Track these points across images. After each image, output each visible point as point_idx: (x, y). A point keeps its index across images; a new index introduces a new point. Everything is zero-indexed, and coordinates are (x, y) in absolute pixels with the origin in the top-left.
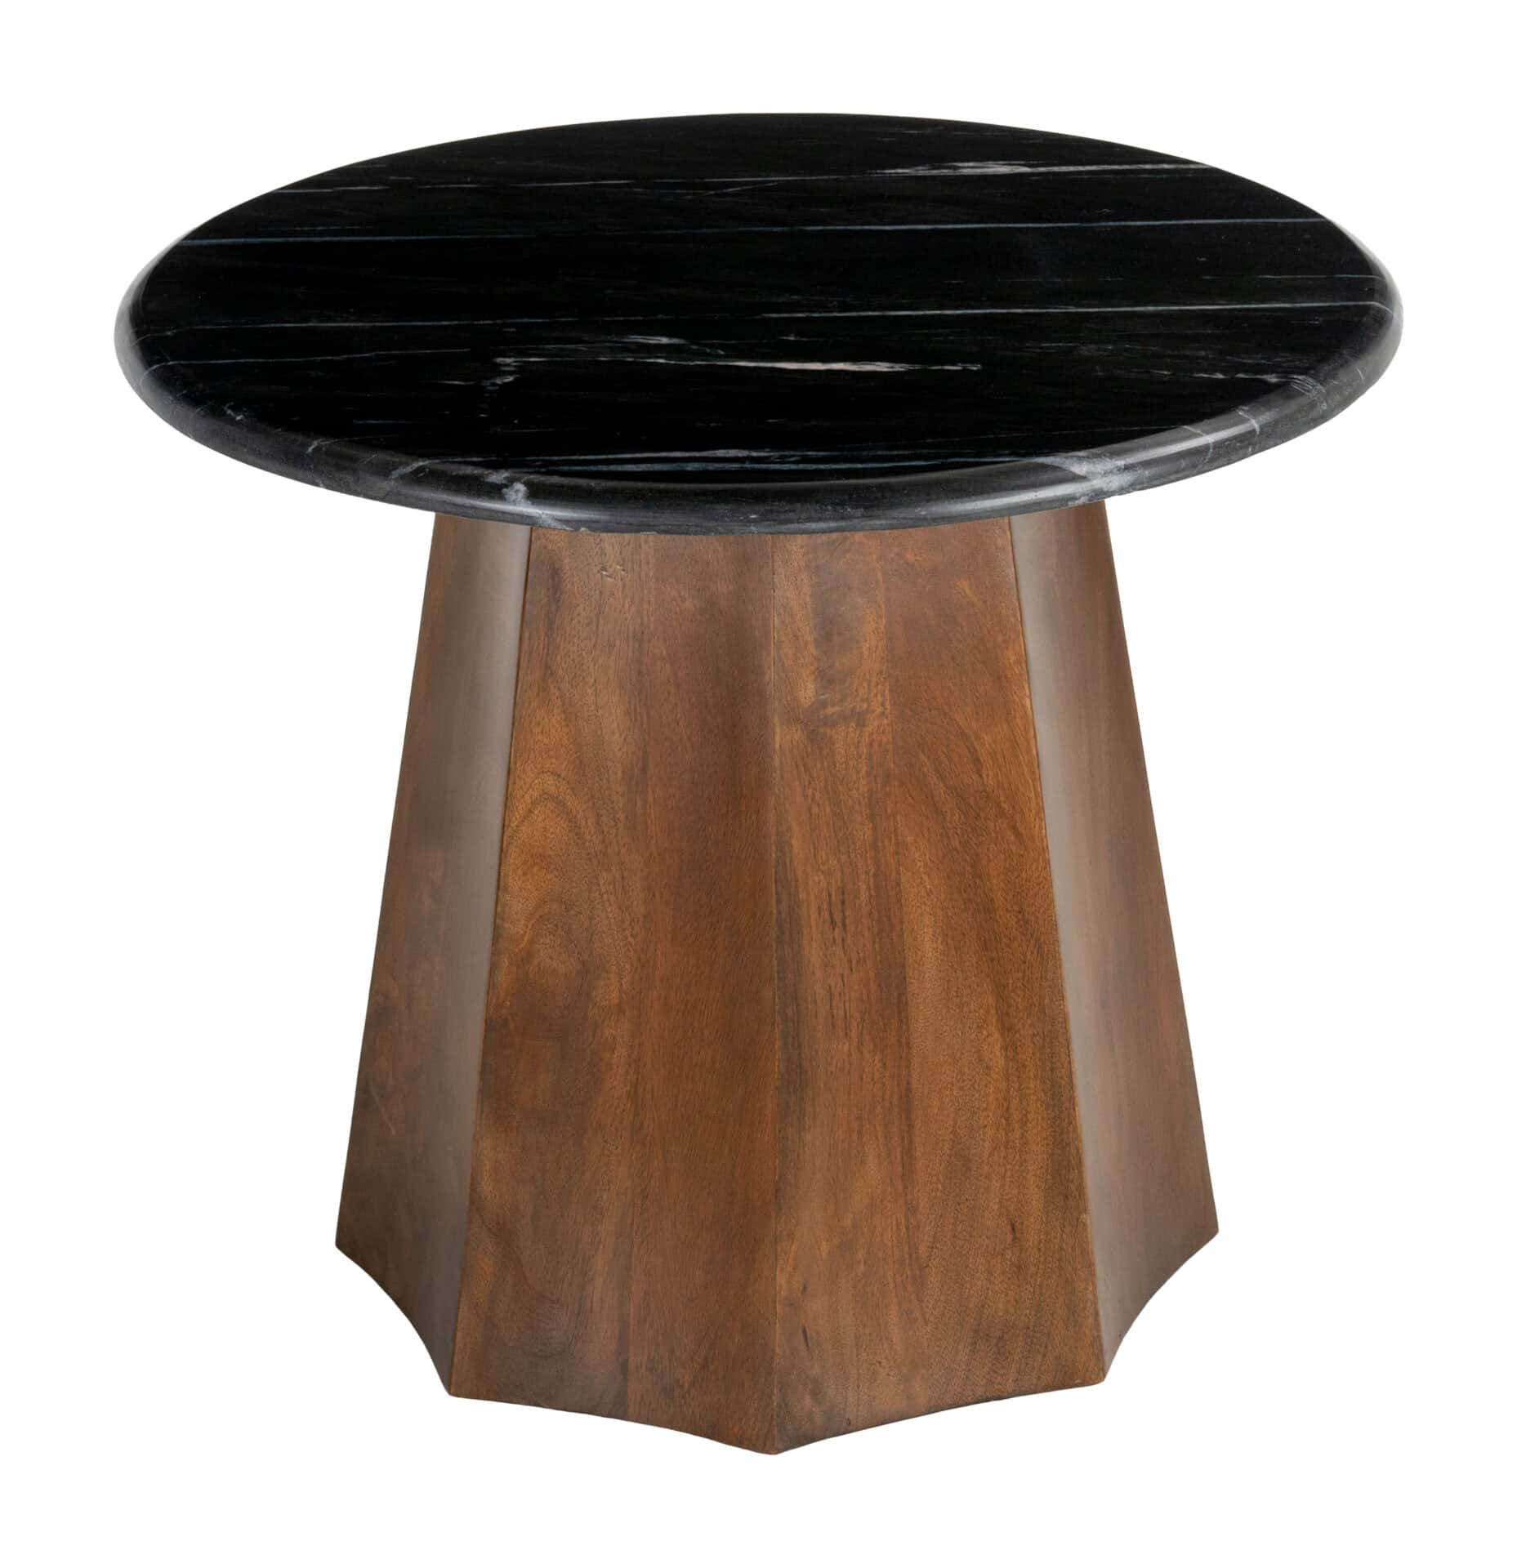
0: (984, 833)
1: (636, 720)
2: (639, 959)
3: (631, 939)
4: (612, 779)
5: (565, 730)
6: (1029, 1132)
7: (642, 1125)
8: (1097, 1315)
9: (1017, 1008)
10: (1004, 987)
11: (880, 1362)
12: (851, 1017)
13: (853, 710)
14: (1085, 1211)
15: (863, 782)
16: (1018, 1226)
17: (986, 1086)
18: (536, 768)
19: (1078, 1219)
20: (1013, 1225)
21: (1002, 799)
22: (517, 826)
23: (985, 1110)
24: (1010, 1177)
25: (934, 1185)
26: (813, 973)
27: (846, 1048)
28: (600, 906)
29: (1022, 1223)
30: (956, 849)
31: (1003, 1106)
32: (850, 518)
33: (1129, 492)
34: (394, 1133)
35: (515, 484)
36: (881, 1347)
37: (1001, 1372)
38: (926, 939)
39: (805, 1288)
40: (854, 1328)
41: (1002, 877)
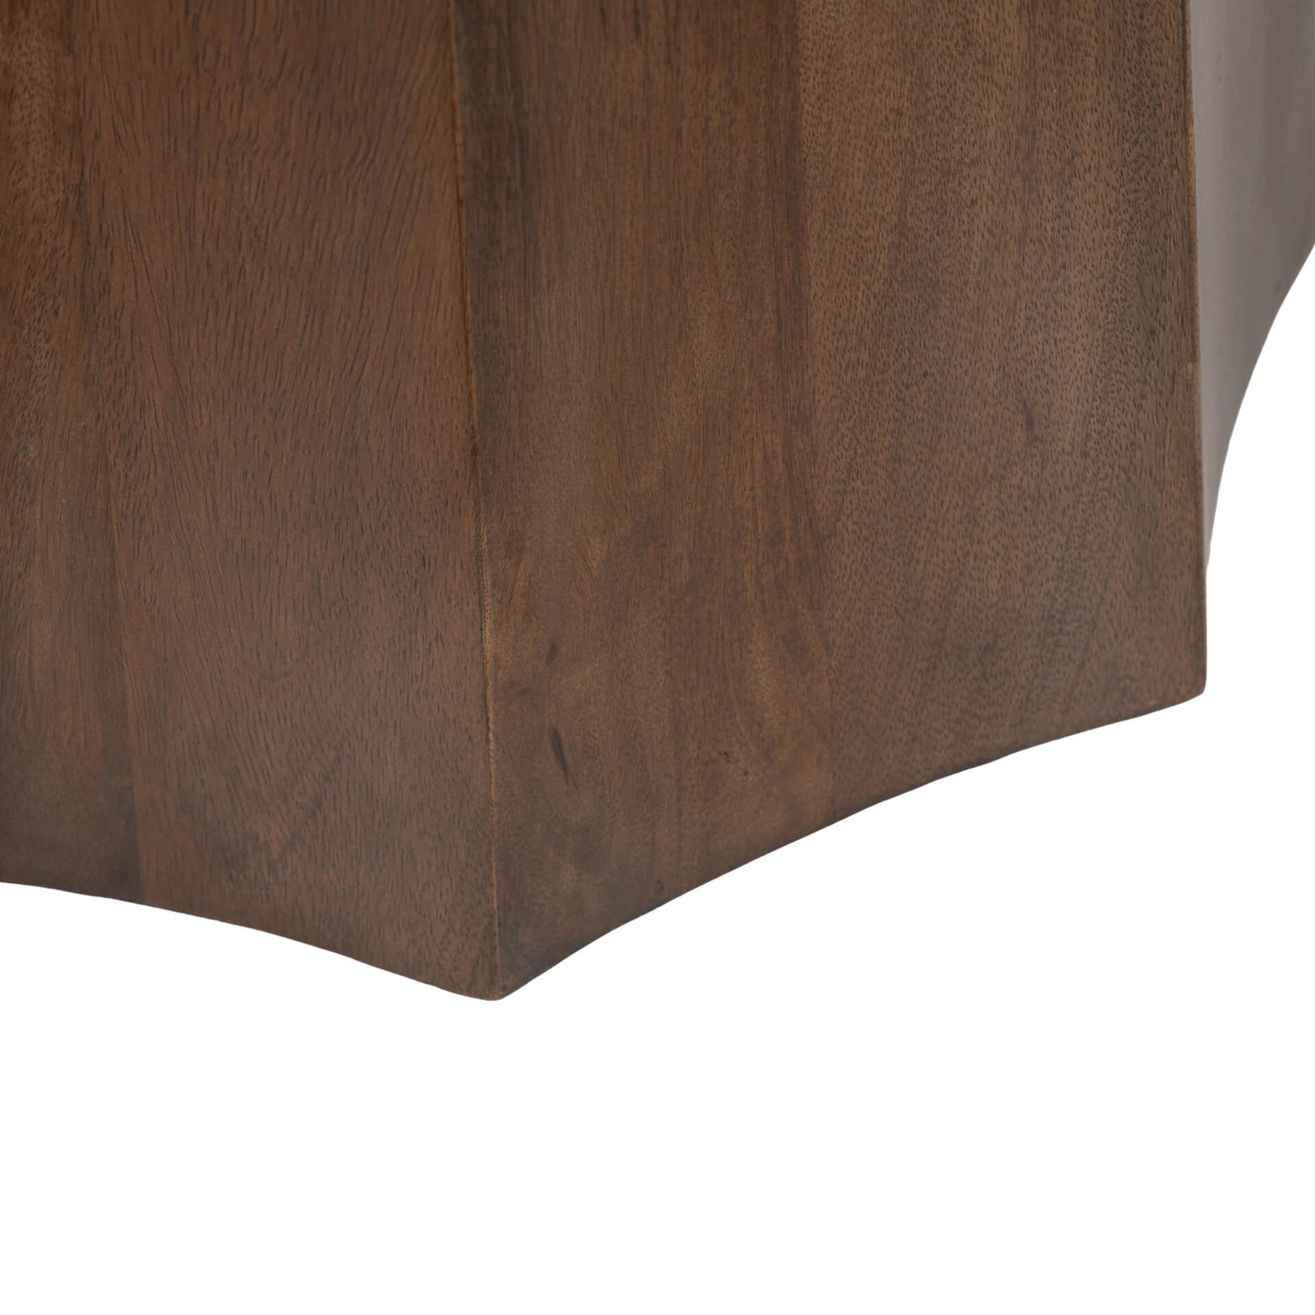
6: (1077, 201)
11: (727, 754)
19: (1177, 376)
23: (974, 162)
25: (853, 356)
27: (637, 65)
29: (1050, 406)
31: (1018, 147)
36: (729, 723)
39: (554, 650)
40: (669, 701)
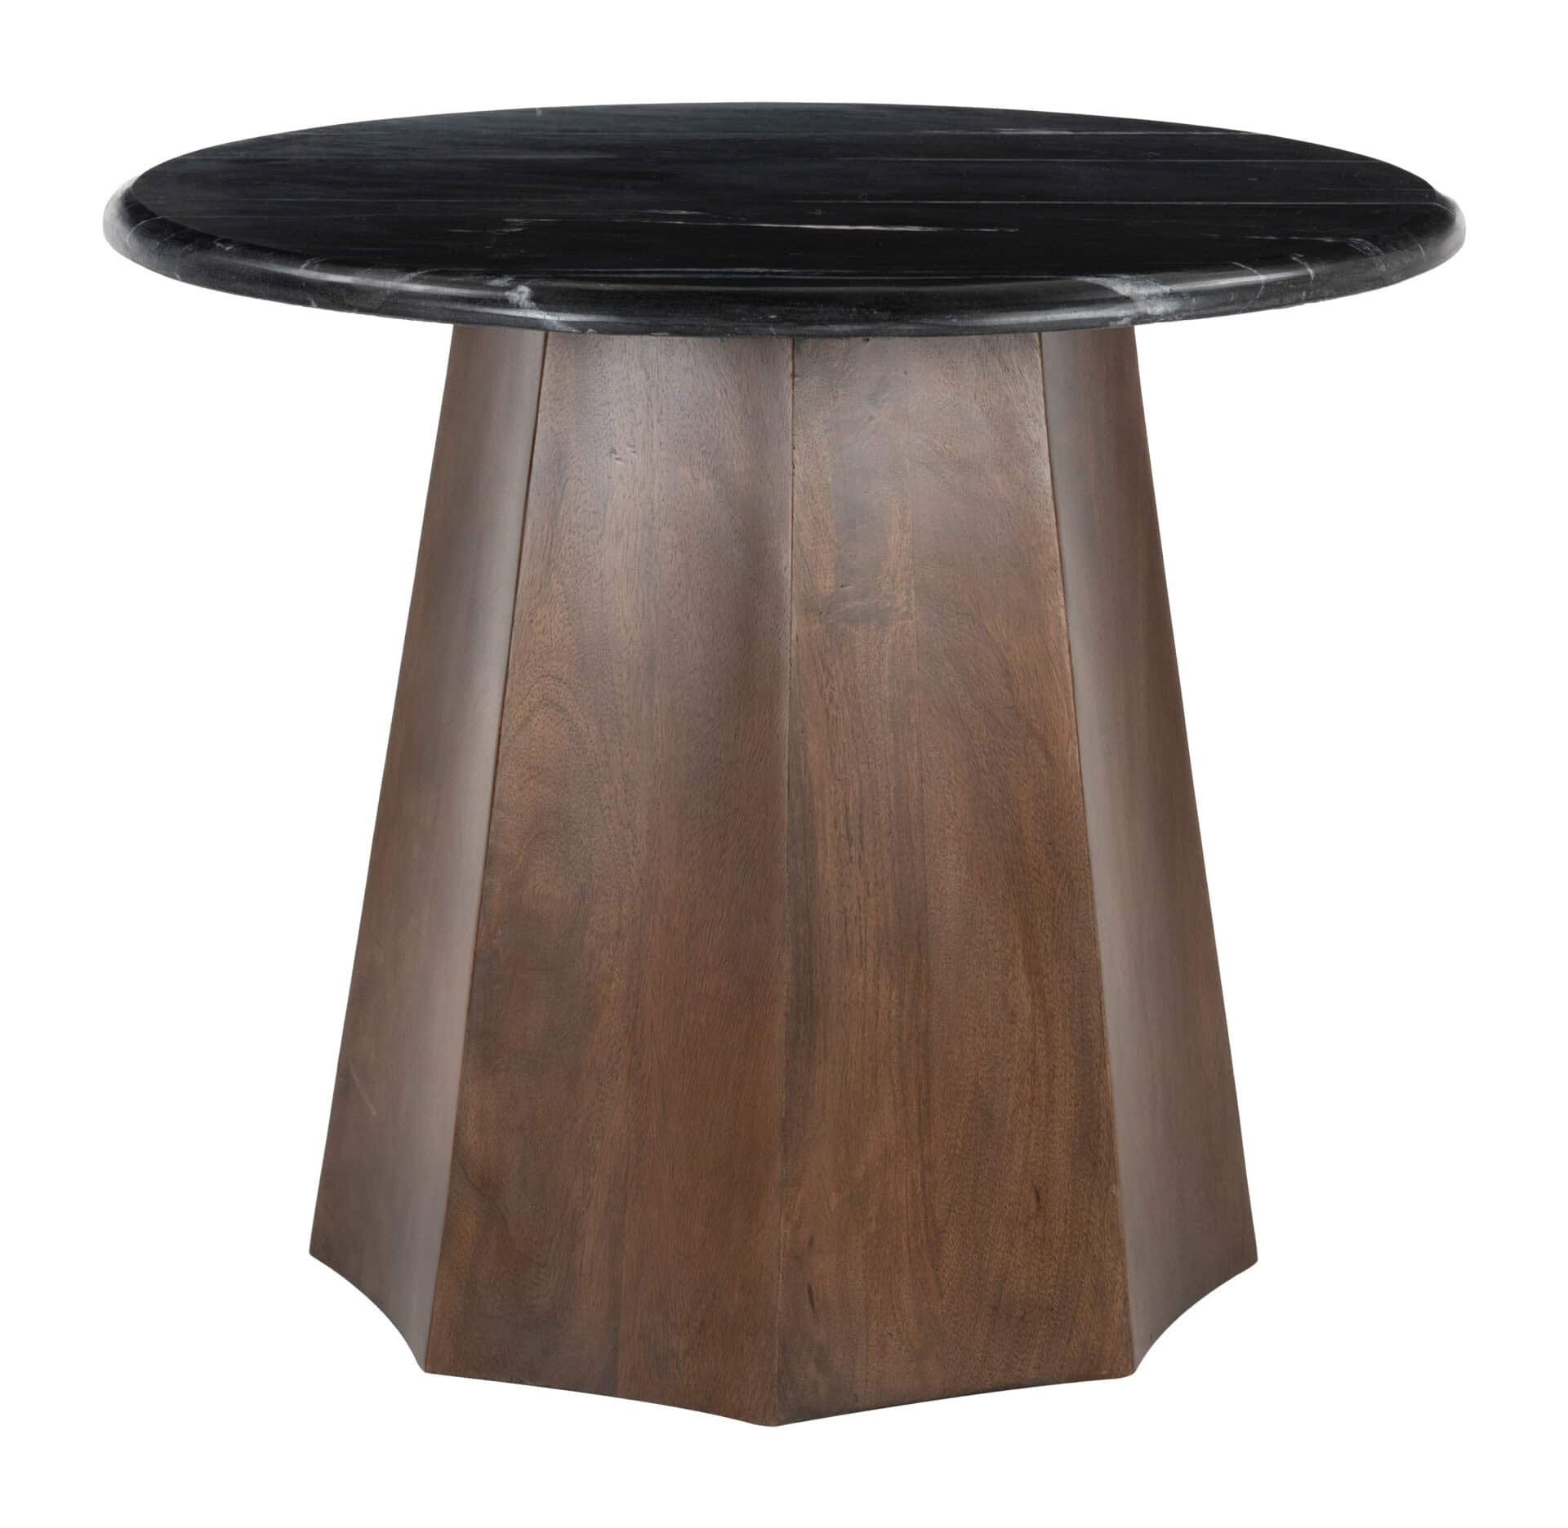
0: (1013, 754)
1: (644, 615)
2: (641, 879)
3: (633, 858)
4: (616, 681)
5: (568, 629)
7: (640, 1064)
8: (1126, 1300)
9: (1046, 950)
10: (1032, 926)
11: (891, 1335)
12: (867, 944)
13: (876, 606)
14: (1116, 1182)
15: (886, 686)
16: (1043, 1193)
17: (1011, 1034)
18: (536, 671)
19: (1107, 1190)
20: (1037, 1192)
21: (1034, 717)
22: (514, 736)
23: (1009, 1061)
24: (1035, 1138)
25: (954, 1141)
26: (827, 891)
27: (861, 979)
28: (600, 822)
30: (983, 770)
32: (876, 320)
33: (1174, 320)
34: (374, 1113)
35: (519, 287)
36: (892, 1317)
37: (1023, 1356)
38: (949, 866)
40: (864, 1293)
41: (1032, 803)
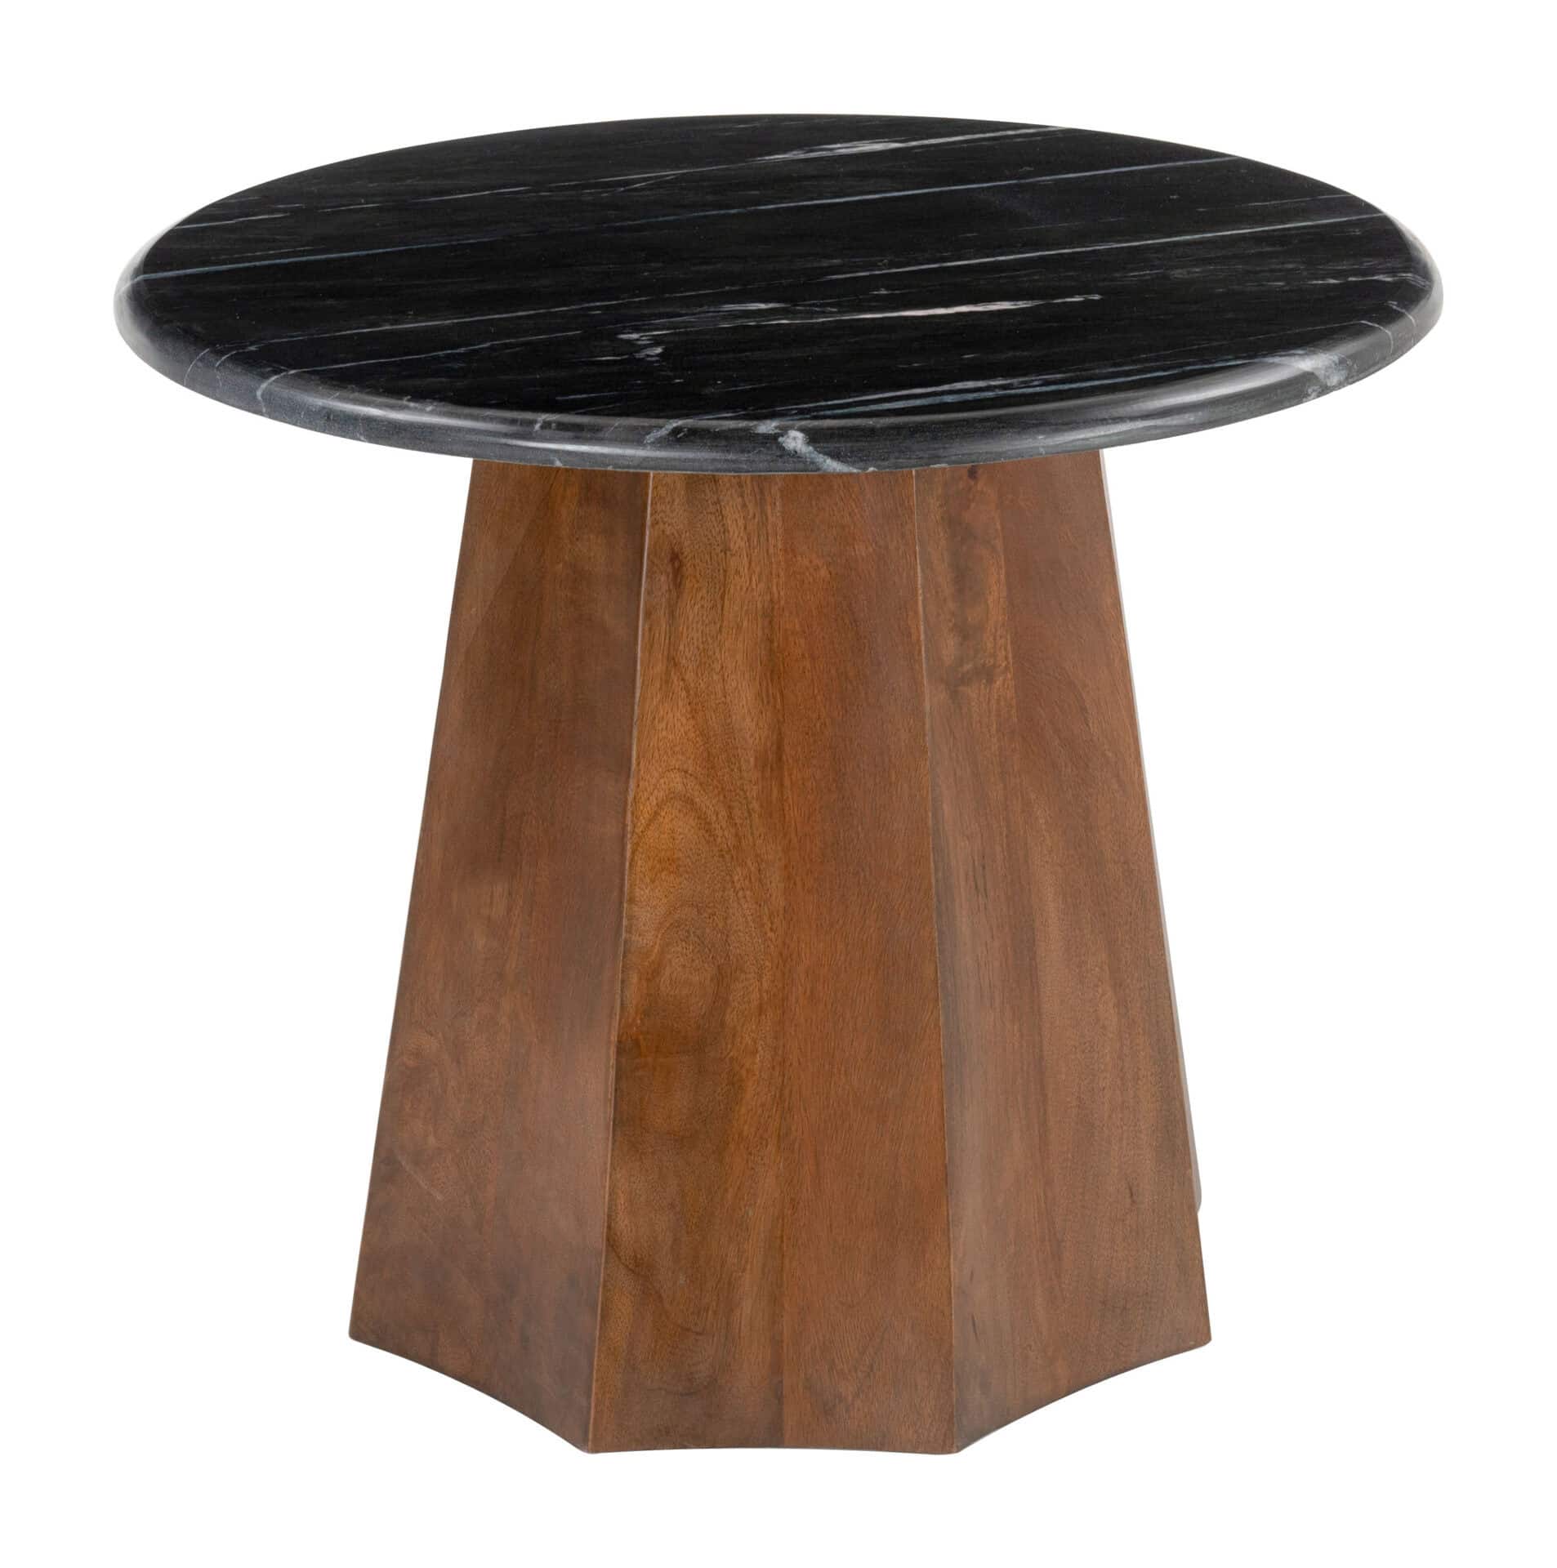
0: (1094, 784)
1: (768, 702)
2: (781, 954)
3: (770, 934)
4: (744, 768)
5: (692, 722)
6: (1141, 1090)
7: (790, 1130)
9: (1127, 962)
10: (1116, 942)
12: (995, 986)
13: (984, 665)
15: (995, 740)
16: (1134, 1190)
17: (1104, 1046)
18: (661, 766)
19: (1184, 1175)
20: (1131, 1189)
21: (1106, 747)
22: (642, 832)
23: (1104, 1071)
24: (1127, 1139)
25: (1066, 1155)
26: (965, 942)
27: (992, 1019)
28: (735, 904)
29: (1138, 1186)
30: (1071, 803)
34: (440, 1198)
35: (790, 432)
36: (1031, 1330)
37: (1127, 1343)
38: (1050, 899)
39: (973, 1276)
41: (1109, 828)
